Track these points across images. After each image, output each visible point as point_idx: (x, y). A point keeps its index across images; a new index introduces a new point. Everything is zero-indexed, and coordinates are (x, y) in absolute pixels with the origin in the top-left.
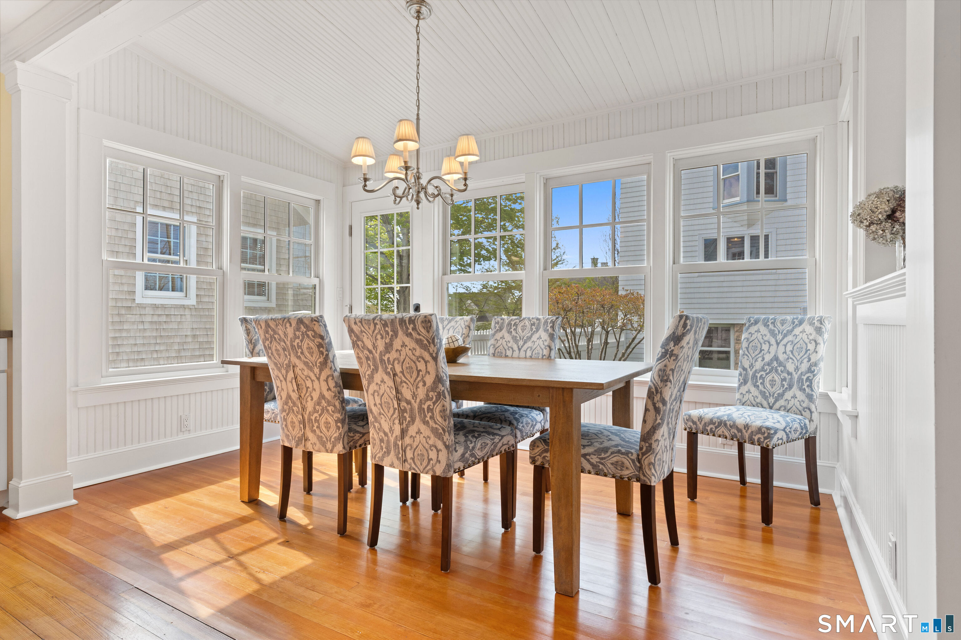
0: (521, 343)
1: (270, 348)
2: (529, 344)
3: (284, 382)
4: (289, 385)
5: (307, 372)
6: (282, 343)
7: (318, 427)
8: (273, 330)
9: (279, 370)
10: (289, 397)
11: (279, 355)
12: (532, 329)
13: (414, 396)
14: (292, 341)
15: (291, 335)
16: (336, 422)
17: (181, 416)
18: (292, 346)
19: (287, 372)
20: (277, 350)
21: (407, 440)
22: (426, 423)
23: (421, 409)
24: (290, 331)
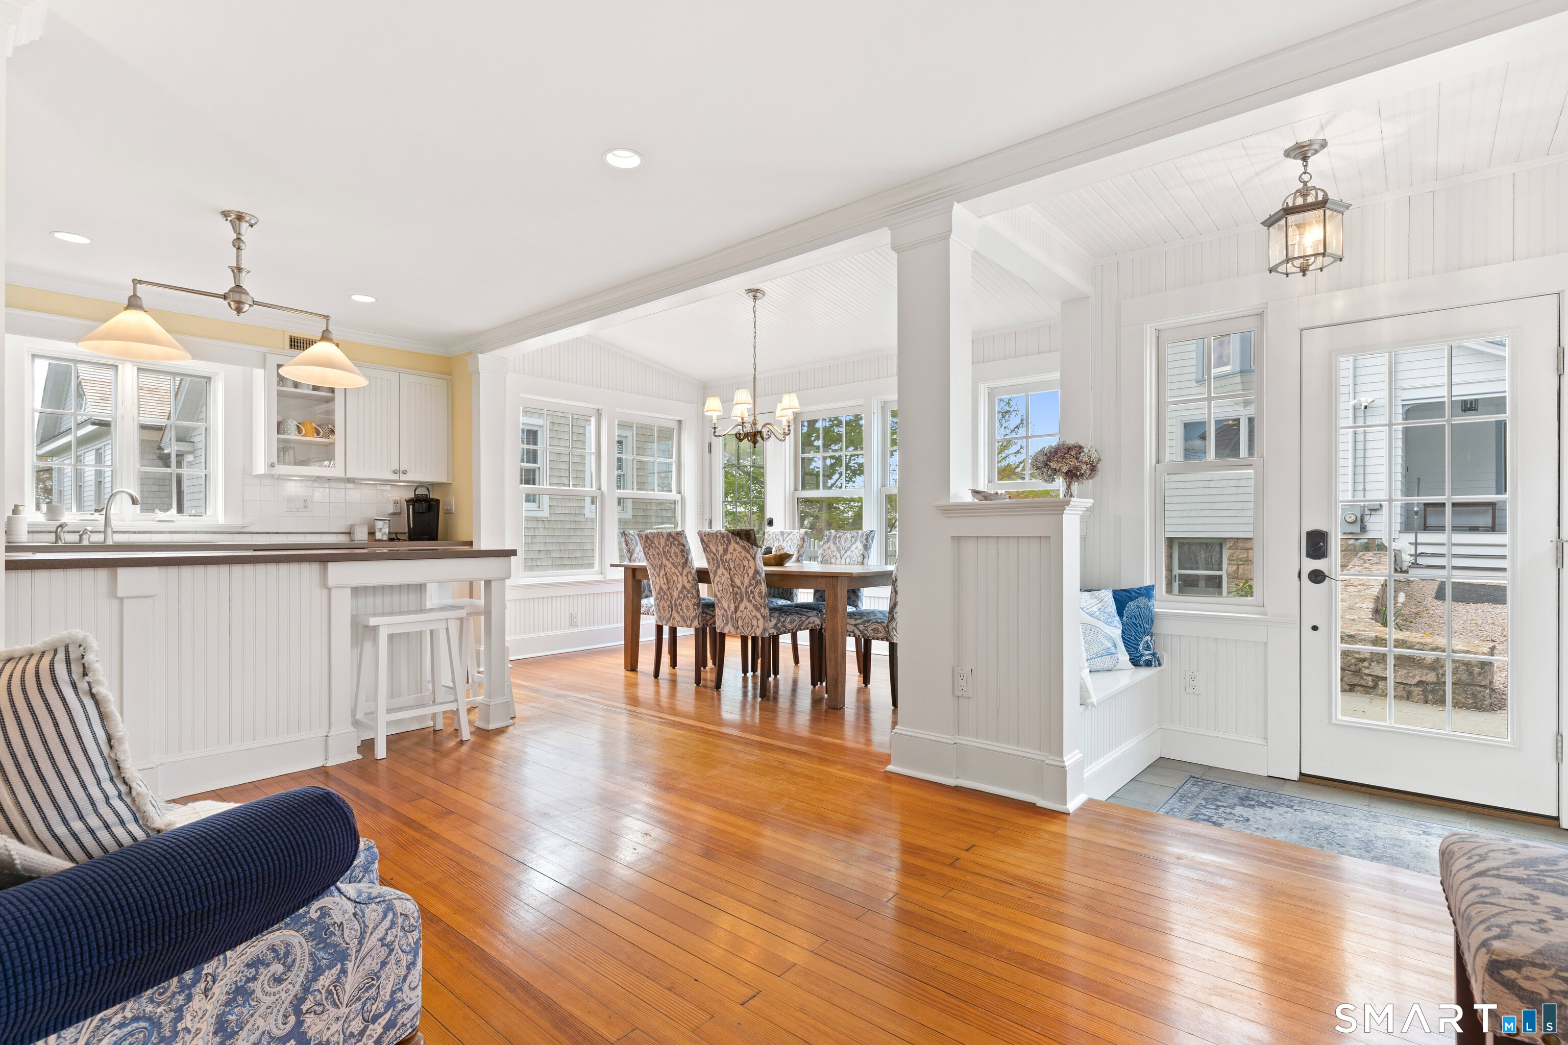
0: (843, 552)
1: (648, 553)
2: (849, 553)
3: (657, 578)
4: (661, 579)
5: (673, 570)
6: (657, 550)
7: (681, 609)
8: (651, 541)
9: (654, 569)
10: (661, 588)
11: (654, 558)
12: (851, 541)
13: (742, 583)
14: (663, 548)
15: (663, 544)
16: (694, 605)
17: (571, 613)
18: (664, 551)
19: (660, 570)
20: (653, 555)
21: (739, 614)
22: (750, 601)
23: (747, 592)
24: (662, 541)
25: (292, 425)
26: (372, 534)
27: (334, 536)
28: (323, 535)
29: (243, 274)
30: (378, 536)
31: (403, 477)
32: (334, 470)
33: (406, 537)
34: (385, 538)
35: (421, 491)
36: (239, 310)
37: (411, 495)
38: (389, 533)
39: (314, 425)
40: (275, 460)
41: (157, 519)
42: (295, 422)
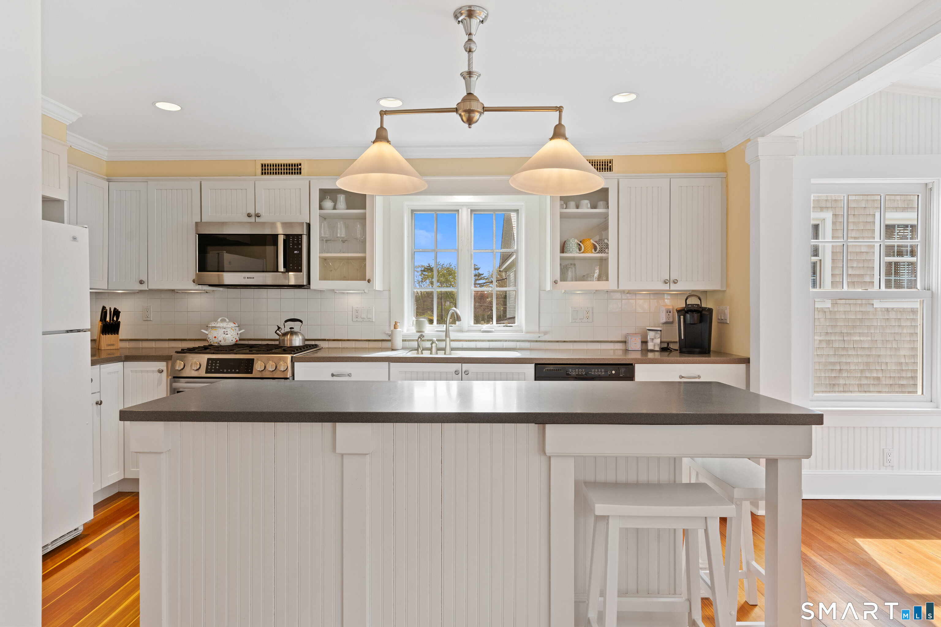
17: (883, 449)
25: (573, 243)
26: (645, 342)
27: (612, 344)
28: (602, 344)
29: (474, 79)
30: (650, 346)
31: (673, 287)
32: (611, 284)
33: (676, 346)
34: (657, 348)
35: (693, 301)
36: (470, 122)
37: (682, 305)
38: (661, 342)
39: (592, 241)
40: (558, 276)
41: (482, 330)
42: (576, 241)
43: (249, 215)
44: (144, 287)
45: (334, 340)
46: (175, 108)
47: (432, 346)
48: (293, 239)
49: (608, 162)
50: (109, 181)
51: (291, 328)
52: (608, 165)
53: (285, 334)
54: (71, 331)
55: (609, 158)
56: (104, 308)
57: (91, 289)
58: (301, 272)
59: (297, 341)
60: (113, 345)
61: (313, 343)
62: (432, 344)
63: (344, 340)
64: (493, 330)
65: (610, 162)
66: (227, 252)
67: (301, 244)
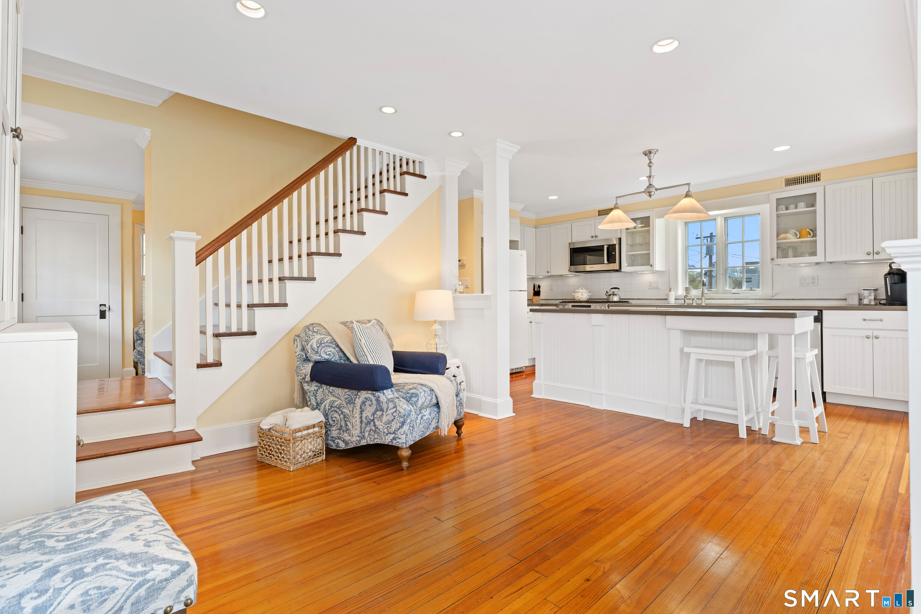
29: (652, 179)
30: (866, 302)
31: (877, 257)
32: (819, 258)
33: (885, 301)
34: (872, 303)
36: (650, 196)
39: (808, 230)
40: (775, 256)
41: (732, 292)
42: (794, 231)
43: (592, 237)
44: (549, 274)
45: (638, 299)
46: (556, 197)
47: (693, 302)
48: (612, 247)
49: (816, 175)
50: (536, 228)
51: (613, 292)
52: (816, 177)
53: (610, 295)
54: (521, 291)
55: (817, 172)
56: (534, 284)
57: (527, 276)
58: (616, 263)
59: (616, 299)
60: (538, 301)
61: (627, 300)
62: (693, 301)
63: (644, 299)
64: (740, 292)
65: (819, 175)
66: (588, 255)
67: (615, 249)
